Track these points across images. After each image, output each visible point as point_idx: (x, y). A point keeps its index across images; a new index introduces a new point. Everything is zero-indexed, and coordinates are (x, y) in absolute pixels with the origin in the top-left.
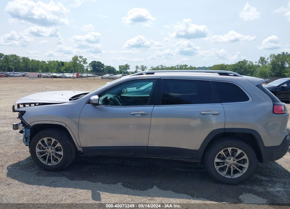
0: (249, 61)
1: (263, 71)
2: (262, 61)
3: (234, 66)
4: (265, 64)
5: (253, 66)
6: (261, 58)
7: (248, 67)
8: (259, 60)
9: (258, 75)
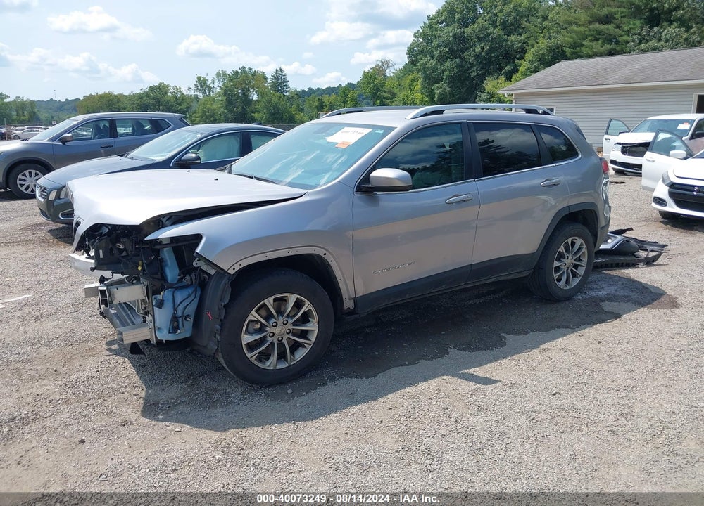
0: (172, 86)
1: (209, 109)
2: (201, 86)
3: (141, 98)
4: (210, 94)
5: (183, 97)
6: (199, 78)
7: (173, 100)
8: (195, 85)
9: (199, 119)
